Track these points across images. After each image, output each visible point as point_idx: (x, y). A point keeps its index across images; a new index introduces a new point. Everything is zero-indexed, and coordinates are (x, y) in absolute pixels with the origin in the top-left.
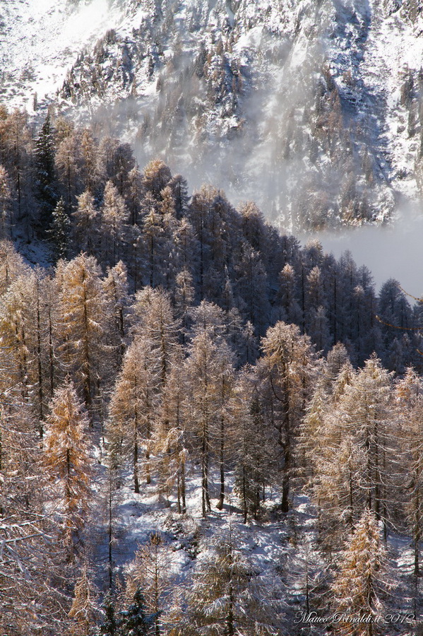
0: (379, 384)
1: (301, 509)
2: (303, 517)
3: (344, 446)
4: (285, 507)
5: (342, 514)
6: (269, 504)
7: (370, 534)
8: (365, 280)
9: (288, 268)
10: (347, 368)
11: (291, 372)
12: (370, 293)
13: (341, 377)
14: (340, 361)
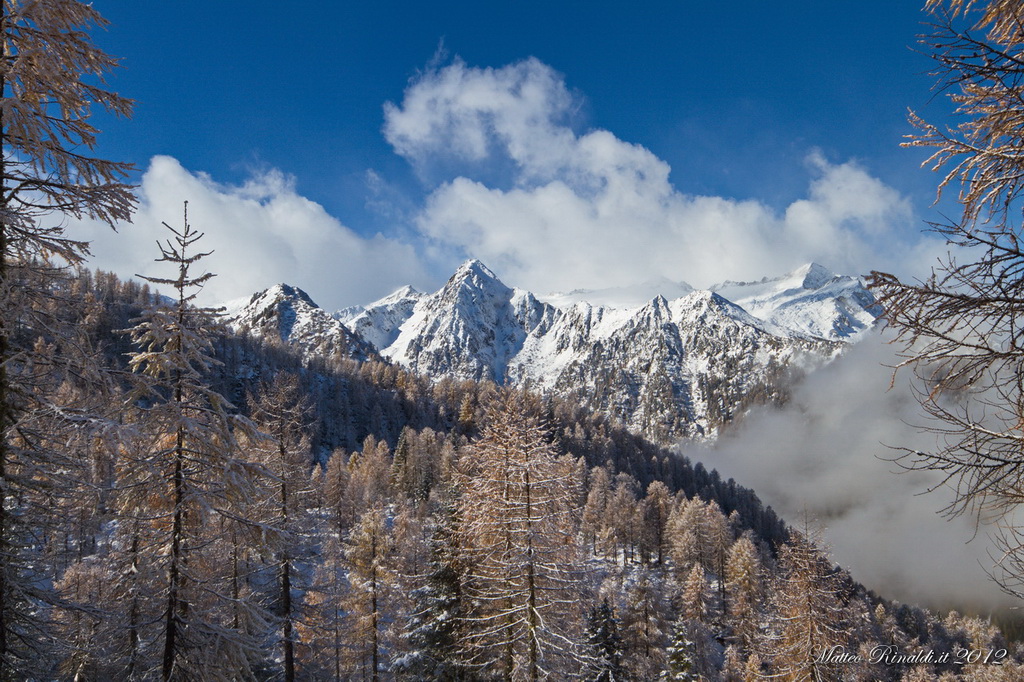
0: (700, 507)
1: (667, 562)
2: (668, 566)
3: (685, 535)
4: (660, 562)
5: (686, 565)
6: (653, 560)
7: (699, 573)
8: (688, 462)
9: (654, 458)
10: (685, 501)
11: (661, 502)
12: (690, 468)
13: (682, 504)
14: (682, 498)
